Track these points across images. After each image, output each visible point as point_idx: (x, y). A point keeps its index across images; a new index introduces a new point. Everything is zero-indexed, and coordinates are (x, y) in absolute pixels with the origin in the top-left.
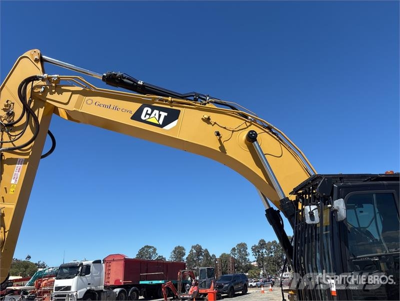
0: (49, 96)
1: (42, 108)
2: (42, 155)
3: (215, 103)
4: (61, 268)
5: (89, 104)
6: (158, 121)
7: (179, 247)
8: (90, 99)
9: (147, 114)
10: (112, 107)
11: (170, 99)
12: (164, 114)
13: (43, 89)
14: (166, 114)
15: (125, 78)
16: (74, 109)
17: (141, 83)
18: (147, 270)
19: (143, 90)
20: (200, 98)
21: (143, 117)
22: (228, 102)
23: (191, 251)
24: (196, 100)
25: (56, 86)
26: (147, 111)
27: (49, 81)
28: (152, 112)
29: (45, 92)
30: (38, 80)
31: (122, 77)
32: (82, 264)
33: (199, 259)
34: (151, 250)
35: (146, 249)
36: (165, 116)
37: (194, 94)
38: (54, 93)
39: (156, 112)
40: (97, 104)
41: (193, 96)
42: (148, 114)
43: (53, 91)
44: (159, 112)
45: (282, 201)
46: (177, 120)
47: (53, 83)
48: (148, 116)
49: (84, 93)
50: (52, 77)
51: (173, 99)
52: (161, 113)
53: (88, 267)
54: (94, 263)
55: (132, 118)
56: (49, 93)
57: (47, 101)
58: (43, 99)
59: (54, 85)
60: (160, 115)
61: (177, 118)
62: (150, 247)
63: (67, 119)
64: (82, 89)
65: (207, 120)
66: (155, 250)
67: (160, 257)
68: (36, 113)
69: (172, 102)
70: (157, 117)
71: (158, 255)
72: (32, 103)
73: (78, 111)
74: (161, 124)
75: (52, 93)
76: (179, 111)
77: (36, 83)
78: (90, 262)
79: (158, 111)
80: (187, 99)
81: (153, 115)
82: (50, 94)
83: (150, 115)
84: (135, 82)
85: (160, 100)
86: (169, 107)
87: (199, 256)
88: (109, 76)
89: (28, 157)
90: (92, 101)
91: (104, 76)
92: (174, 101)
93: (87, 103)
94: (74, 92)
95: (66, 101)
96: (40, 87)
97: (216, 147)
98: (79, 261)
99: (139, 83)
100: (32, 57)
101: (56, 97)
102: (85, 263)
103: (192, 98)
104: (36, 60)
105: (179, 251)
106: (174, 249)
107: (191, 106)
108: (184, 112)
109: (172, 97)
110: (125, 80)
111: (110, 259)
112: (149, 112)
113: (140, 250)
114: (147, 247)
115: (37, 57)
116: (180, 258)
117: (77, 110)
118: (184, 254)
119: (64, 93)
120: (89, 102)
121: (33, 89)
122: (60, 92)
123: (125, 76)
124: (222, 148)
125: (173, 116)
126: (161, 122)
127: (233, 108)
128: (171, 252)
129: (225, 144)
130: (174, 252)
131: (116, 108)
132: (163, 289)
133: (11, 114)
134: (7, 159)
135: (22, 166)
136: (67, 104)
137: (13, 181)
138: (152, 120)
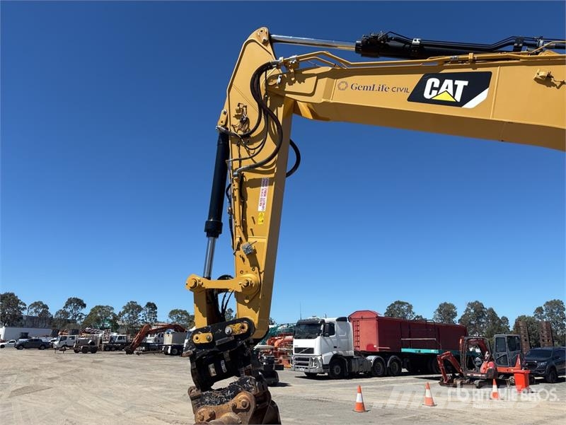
0: (288, 88)
1: (281, 106)
2: (287, 172)
3: (556, 47)
4: (299, 324)
5: (343, 89)
6: (453, 97)
7: (445, 304)
8: (342, 82)
9: (433, 88)
10: (376, 88)
11: (470, 56)
12: (461, 84)
13: (279, 80)
14: (466, 83)
15: (391, 39)
16: (323, 100)
17: (418, 42)
18: (410, 334)
19: (422, 51)
20: (525, 44)
21: (427, 95)
23: (467, 310)
24: (517, 49)
25: (295, 71)
26: (433, 83)
27: (286, 67)
28: (441, 84)
29: (282, 84)
30: (271, 68)
31: (386, 38)
32: (323, 321)
33: (480, 323)
34: (405, 307)
35: (397, 305)
36: (465, 86)
37: (514, 41)
38: (294, 82)
39: (448, 82)
40: (354, 87)
41: (513, 44)
42: (435, 89)
43: (293, 79)
44: (454, 82)
46: (487, 90)
47: (291, 68)
48: (434, 92)
49: (334, 75)
50: (289, 60)
51: (476, 56)
52: (457, 82)
53: (331, 325)
54: (338, 320)
55: (410, 99)
56: (287, 84)
57: (287, 95)
58: (281, 94)
59: (292, 71)
60: (455, 87)
61: (487, 86)
62: (403, 304)
63: (311, 118)
64: (330, 68)
65: (547, 80)
66: (410, 307)
67: (418, 317)
68: (275, 113)
69: (474, 61)
70: (450, 90)
71: (416, 315)
72: (269, 102)
73: (329, 103)
74: (459, 100)
75: (291, 83)
76: (490, 74)
77: (270, 73)
78: (333, 319)
79: (451, 81)
80: (501, 52)
81: (443, 89)
82: (289, 85)
83: (438, 89)
84: (408, 42)
85: (452, 62)
86: (470, 70)
87: (480, 317)
88: (367, 42)
89: (273, 175)
90: (346, 83)
91: (357, 45)
92: (479, 59)
93: (339, 89)
94: (320, 76)
95: (311, 92)
96: (276, 77)
98: (320, 317)
99: (414, 42)
100: (260, 40)
101: (297, 87)
102: (327, 320)
103: (511, 47)
104: (265, 43)
105: (446, 310)
106: (438, 307)
107: (509, 62)
108: (498, 73)
109: (475, 53)
110: (391, 43)
111: (357, 317)
112: (437, 85)
113: (389, 307)
114: (398, 303)
115: (265, 38)
116: (449, 320)
117: (328, 100)
118: (455, 315)
119: (307, 80)
120: (343, 86)
121: (267, 81)
122: (302, 79)
123: (390, 36)
125: (478, 83)
126: (458, 97)
128: (435, 310)
130: (439, 310)
131: (383, 88)
132: (439, 362)
133: (245, 122)
134: (249, 180)
135: (267, 187)
136: (312, 94)
137: (260, 209)
138: (442, 97)
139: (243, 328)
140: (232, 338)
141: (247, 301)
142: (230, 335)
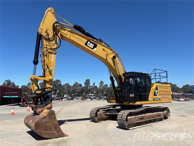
0: (61, 31)
3: (105, 43)
9: (89, 44)
11: (95, 40)
13: (60, 28)
16: (69, 38)
22: (108, 44)
25: (63, 27)
28: (90, 44)
39: (91, 44)
40: (75, 37)
45: (119, 76)
46: (96, 48)
48: (89, 45)
49: (71, 32)
50: (63, 24)
55: (85, 44)
58: (59, 31)
60: (92, 45)
64: (71, 30)
65: (104, 49)
70: (91, 45)
74: (92, 48)
75: (62, 30)
81: (90, 45)
85: (92, 40)
86: (94, 43)
94: (69, 31)
97: (105, 58)
99: (86, 32)
100: (52, 11)
112: (89, 43)
119: (66, 31)
120: (73, 36)
121: (56, 27)
122: (64, 30)
124: (107, 59)
125: (95, 46)
127: (109, 46)
129: (107, 57)
131: (80, 40)
132: (22, 100)
133: (48, 35)
134: (49, 52)
135: (54, 55)
136: (67, 35)
137: (52, 60)
138: (90, 46)
139: (50, 89)
140: (47, 92)
141: (49, 83)
142: (47, 91)
